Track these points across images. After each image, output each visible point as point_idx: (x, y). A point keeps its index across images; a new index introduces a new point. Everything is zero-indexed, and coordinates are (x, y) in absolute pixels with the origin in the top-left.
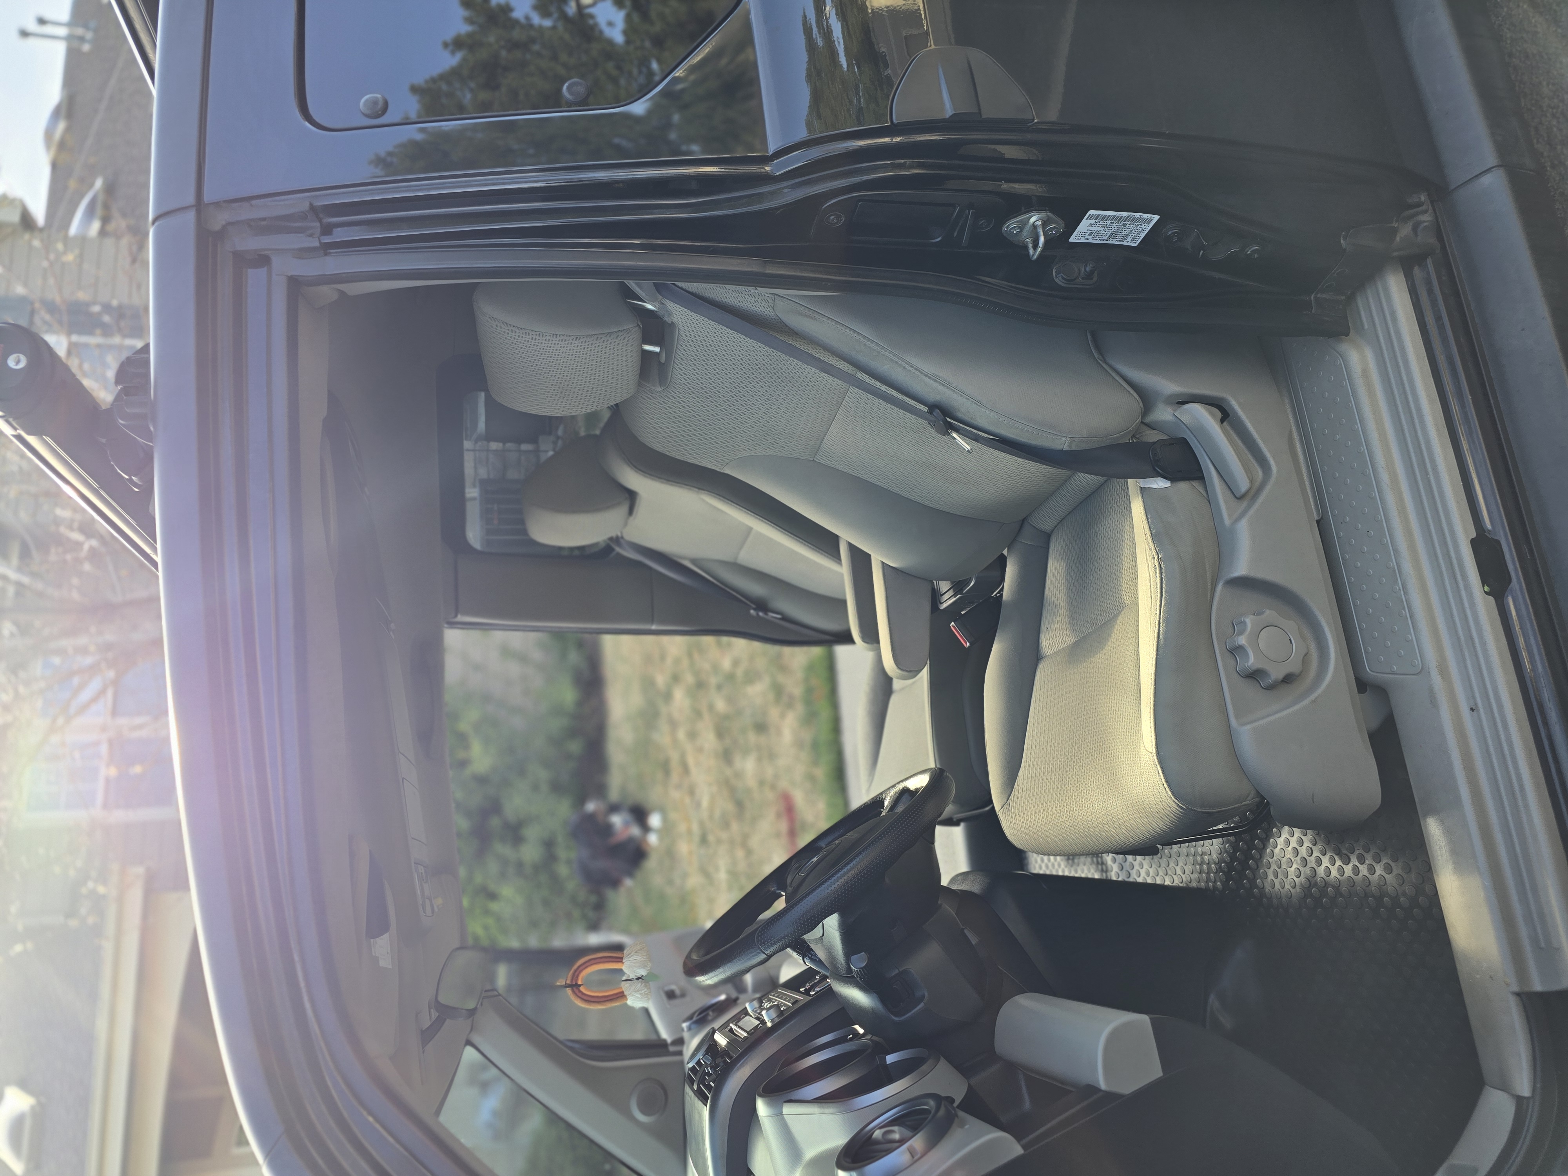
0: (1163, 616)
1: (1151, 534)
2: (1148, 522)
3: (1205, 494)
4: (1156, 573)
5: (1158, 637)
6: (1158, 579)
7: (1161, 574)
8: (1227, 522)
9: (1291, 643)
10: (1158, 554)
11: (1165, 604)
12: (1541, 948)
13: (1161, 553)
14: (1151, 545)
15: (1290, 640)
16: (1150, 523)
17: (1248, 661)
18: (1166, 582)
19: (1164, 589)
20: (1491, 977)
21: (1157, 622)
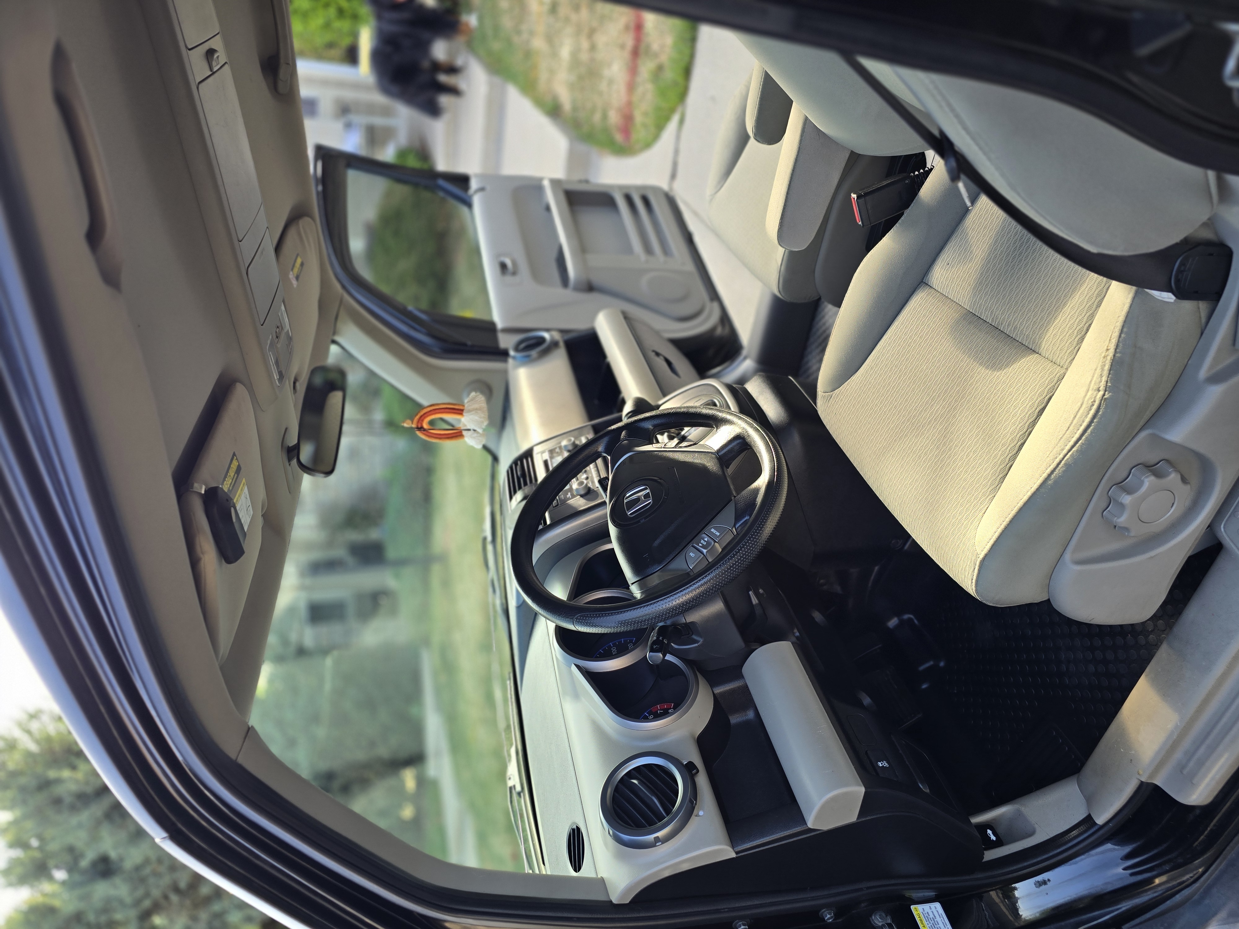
0: (1068, 459)
1: (1114, 356)
2: (1120, 336)
3: (1204, 320)
4: (1090, 410)
5: (1049, 475)
6: (1087, 420)
7: (1094, 417)
8: (1203, 373)
9: (1172, 507)
10: (1105, 391)
11: (1077, 450)
12: (1181, 772)
13: (1109, 392)
14: (1106, 373)
15: (1173, 504)
16: (1121, 339)
17: (1119, 518)
18: (1094, 429)
19: (1086, 434)
20: (1131, 760)
21: (1057, 460)
